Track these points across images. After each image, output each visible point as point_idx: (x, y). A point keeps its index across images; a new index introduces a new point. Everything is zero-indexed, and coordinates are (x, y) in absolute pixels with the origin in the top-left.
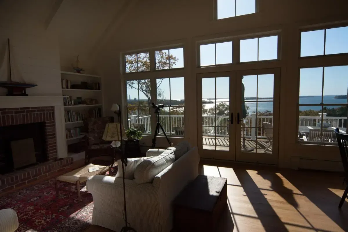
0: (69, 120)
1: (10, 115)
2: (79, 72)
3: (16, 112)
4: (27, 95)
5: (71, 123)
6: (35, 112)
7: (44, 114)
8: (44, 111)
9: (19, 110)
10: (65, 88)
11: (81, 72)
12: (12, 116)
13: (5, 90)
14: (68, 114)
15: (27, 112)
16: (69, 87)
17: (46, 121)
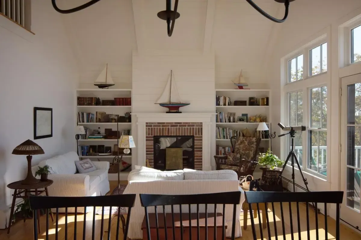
0: (224, 137)
1: (167, 127)
2: (241, 87)
3: (172, 126)
4: (181, 112)
5: (226, 140)
6: (186, 126)
7: (193, 129)
8: (194, 126)
9: (174, 124)
10: (221, 105)
11: (244, 87)
12: (168, 129)
13: (167, 109)
14: (224, 131)
15: (180, 126)
16: (227, 104)
17: (195, 136)
